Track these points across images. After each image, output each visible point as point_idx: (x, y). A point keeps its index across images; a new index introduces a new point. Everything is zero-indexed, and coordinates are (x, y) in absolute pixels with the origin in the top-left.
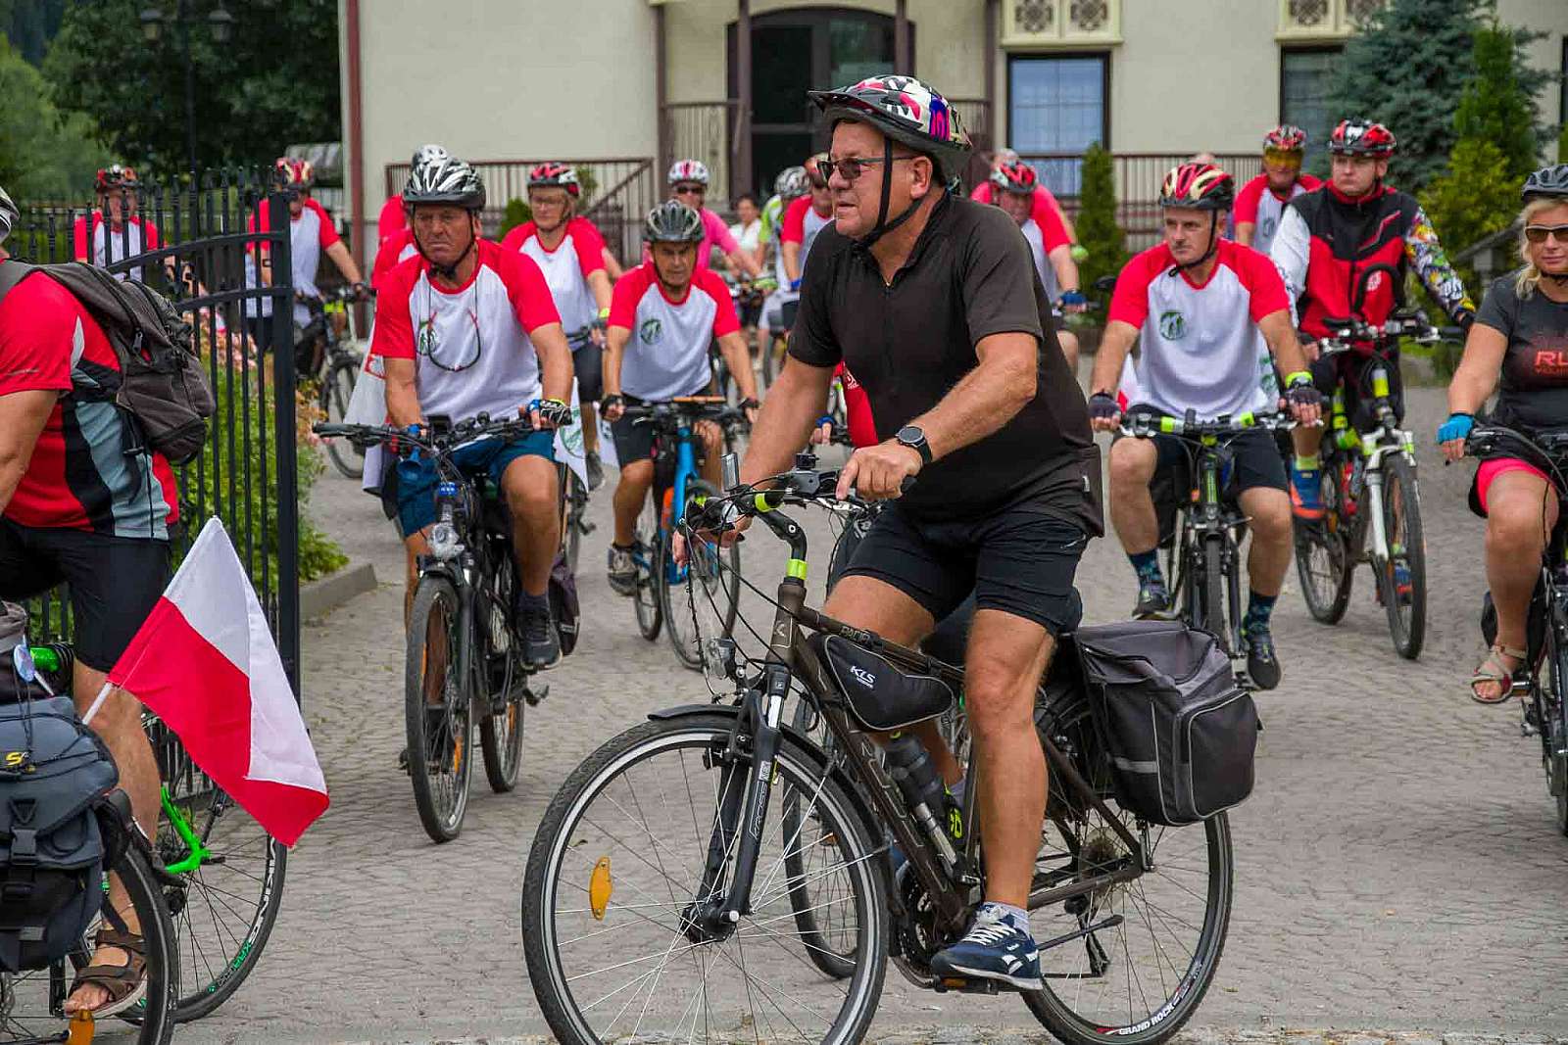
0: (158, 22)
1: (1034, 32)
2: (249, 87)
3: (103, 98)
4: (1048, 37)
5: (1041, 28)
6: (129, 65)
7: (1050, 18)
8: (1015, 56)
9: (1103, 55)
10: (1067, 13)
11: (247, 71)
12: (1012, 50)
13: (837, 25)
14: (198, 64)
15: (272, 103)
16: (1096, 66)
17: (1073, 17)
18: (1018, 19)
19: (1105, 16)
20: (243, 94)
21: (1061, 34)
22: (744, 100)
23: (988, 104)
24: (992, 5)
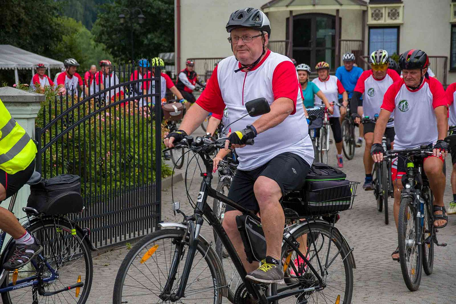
0: (124, 18)
1: (377, 20)
2: (149, 36)
3: (108, 40)
4: (381, 22)
5: (379, 19)
6: (116, 30)
7: (382, 16)
8: (371, 27)
9: (398, 27)
10: (387, 14)
11: (149, 31)
12: (370, 26)
13: (318, 19)
14: (135, 30)
15: (156, 41)
16: (395, 30)
17: (389, 16)
18: (372, 16)
19: (398, 16)
20: (147, 38)
21: (385, 21)
22: (291, 40)
23: (363, 42)
24: (365, 12)
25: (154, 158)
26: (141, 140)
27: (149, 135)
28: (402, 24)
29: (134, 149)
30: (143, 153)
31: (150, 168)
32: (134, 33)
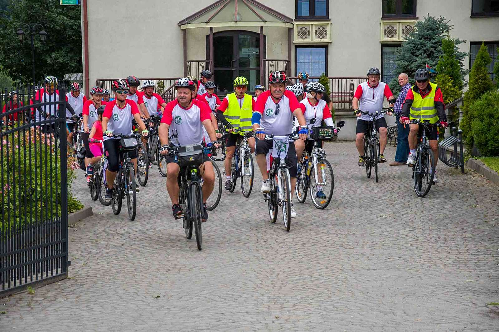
0: (23, 34)
1: (304, 39)
3: (5, 59)
4: (308, 40)
5: (306, 38)
6: (14, 48)
7: (309, 35)
8: (298, 46)
9: (326, 46)
10: (314, 33)
11: (52, 50)
12: (297, 44)
13: (241, 36)
14: (36, 48)
15: (61, 60)
16: (324, 50)
17: (316, 34)
18: (299, 35)
19: (326, 34)
20: (51, 57)
21: (312, 39)
22: (211, 60)
23: (289, 62)
24: (290, 30)
25: (59, 191)
26: (44, 171)
27: (54, 165)
28: (331, 43)
29: (36, 180)
30: (47, 185)
31: (55, 202)
32: (35, 51)
